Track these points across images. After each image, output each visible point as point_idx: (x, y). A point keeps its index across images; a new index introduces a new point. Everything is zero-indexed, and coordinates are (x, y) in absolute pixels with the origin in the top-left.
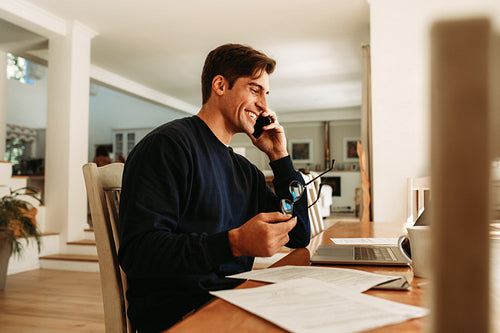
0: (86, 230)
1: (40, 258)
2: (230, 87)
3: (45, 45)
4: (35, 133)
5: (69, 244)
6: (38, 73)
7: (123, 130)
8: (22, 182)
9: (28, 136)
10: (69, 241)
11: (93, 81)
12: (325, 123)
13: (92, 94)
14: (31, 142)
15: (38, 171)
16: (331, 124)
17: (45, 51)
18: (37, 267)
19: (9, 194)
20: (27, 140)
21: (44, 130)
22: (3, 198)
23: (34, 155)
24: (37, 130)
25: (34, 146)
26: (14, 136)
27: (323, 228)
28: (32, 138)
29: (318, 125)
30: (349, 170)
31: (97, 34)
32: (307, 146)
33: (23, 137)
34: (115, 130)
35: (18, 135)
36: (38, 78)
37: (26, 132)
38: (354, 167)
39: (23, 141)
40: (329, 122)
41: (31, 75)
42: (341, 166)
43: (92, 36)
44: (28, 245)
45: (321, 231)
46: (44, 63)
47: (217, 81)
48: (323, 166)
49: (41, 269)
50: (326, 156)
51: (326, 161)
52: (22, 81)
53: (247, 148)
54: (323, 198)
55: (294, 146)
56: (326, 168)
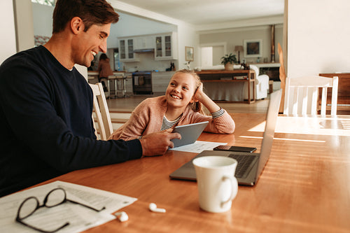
2: (86, 29)
12: (271, 26)
16: (276, 27)
29: (266, 28)
32: (258, 44)
34: (118, 38)
40: (274, 25)
47: (76, 21)
48: (269, 59)
50: (272, 51)
51: (272, 55)
53: (213, 47)
54: (260, 85)
55: (248, 44)
56: (272, 60)
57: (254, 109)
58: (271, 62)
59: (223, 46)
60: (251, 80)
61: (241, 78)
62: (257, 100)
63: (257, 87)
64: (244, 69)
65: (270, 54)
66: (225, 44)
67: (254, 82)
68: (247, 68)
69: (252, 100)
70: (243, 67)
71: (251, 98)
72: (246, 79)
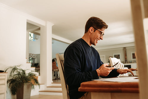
0: (52, 83)
1: (39, 91)
3: (39, 29)
4: (36, 56)
5: (47, 87)
6: (37, 38)
8: (34, 68)
9: (34, 57)
10: (47, 86)
11: (53, 39)
12: (124, 48)
13: (52, 43)
14: (35, 58)
15: (37, 66)
16: (126, 48)
17: (39, 31)
18: (39, 94)
19: (30, 72)
20: (34, 58)
21: (40, 54)
22: (29, 73)
23: (36, 62)
24: (37, 55)
25: (36, 60)
26: (30, 57)
28: (35, 57)
29: (122, 49)
30: (133, 63)
31: (54, 25)
33: (33, 57)
35: (32, 56)
36: (37, 39)
37: (34, 55)
38: (135, 61)
39: (33, 58)
41: (35, 38)
42: (131, 62)
43: (52, 25)
44: (36, 87)
46: (39, 34)
47: (91, 28)
48: (125, 62)
49: (40, 95)
51: (126, 60)
52: (32, 40)
56: (126, 62)
58: (125, 63)
59: (104, 57)
65: (125, 59)
66: (104, 56)
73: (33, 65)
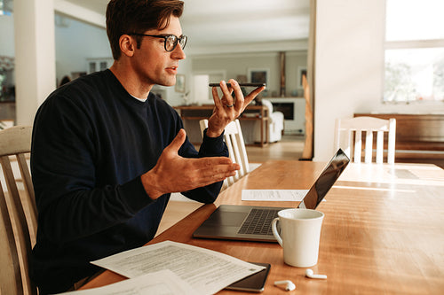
7: (97, 59)
9: (8, 65)
11: (57, 13)
12: (281, 53)
14: (11, 70)
16: (287, 54)
20: (8, 68)
27: (248, 170)
28: (11, 67)
29: (275, 55)
30: (302, 97)
32: (264, 74)
33: (4, 65)
34: (88, 59)
37: (7, 61)
39: (4, 69)
40: (284, 52)
42: (295, 92)
45: (246, 174)
48: (278, 93)
50: (281, 83)
51: (281, 88)
53: (210, 75)
54: (274, 124)
55: (254, 74)
56: (281, 94)
57: (267, 154)
58: (280, 96)
59: (221, 75)
60: (264, 119)
61: (252, 115)
62: (270, 143)
63: (271, 126)
64: (256, 105)
65: (279, 85)
66: (224, 71)
67: (267, 121)
68: (259, 103)
69: (265, 143)
70: (254, 102)
71: (264, 140)
72: (257, 117)
73: (7, 90)
